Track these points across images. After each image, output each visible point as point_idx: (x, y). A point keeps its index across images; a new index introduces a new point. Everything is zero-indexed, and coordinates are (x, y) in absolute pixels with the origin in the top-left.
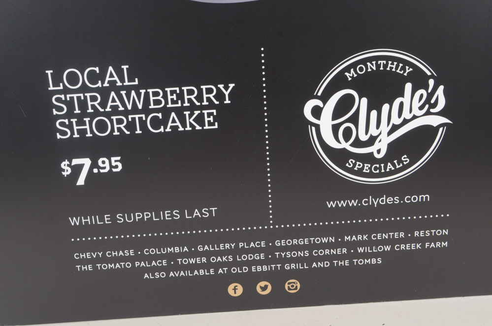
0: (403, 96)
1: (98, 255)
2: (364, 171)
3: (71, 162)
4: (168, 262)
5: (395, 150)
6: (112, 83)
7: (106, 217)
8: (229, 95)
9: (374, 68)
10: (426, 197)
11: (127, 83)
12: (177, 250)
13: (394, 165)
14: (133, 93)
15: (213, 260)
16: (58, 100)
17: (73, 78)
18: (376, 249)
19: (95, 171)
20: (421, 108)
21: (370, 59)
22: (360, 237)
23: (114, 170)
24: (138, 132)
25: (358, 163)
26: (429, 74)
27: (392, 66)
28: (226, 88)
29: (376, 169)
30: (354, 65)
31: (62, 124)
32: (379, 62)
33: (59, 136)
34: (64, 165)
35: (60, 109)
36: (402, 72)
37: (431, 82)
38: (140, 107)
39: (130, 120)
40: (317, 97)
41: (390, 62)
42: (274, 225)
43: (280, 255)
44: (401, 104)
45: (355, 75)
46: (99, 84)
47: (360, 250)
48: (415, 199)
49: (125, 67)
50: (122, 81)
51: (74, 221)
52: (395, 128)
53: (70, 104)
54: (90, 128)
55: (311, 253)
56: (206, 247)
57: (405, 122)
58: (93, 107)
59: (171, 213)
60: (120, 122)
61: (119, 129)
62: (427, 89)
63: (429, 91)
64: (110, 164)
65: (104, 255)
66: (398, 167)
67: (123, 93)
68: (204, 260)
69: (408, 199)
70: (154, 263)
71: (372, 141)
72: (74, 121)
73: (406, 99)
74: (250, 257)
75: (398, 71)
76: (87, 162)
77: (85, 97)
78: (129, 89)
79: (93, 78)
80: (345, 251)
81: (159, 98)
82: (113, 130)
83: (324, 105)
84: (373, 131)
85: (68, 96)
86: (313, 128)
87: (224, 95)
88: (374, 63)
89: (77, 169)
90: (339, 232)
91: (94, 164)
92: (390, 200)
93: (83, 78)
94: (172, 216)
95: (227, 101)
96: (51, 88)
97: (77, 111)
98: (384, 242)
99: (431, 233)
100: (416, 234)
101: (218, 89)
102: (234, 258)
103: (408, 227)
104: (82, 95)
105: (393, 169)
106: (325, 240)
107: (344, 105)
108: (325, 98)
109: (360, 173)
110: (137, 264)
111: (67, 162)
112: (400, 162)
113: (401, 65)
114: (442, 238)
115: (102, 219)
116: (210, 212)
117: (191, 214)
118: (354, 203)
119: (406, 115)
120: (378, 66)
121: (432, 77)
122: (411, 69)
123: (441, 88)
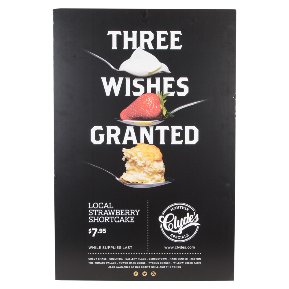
0: (186, 216)
1: (95, 259)
2: (176, 238)
3: (92, 229)
4: (116, 263)
5: (185, 232)
6: (106, 207)
7: (100, 247)
8: (138, 213)
9: (179, 208)
10: (194, 247)
11: (110, 208)
12: (119, 259)
13: (184, 237)
14: (112, 211)
15: (130, 263)
16: (91, 211)
17: (96, 206)
18: (179, 263)
19: (98, 232)
20: (192, 220)
21: (177, 206)
22: (174, 259)
23: (104, 233)
24: (112, 222)
25: (174, 235)
26: (194, 211)
27: (183, 208)
28: (137, 211)
29: (179, 237)
30: (173, 207)
31: (91, 218)
32: (180, 206)
33: (89, 221)
34: (90, 230)
35: (91, 214)
36: (186, 210)
37: (194, 213)
38: (113, 214)
39: (110, 218)
40: (162, 215)
41: (183, 207)
42: (149, 253)
43: (150, 263)
44: (186, 219)
45: (173, 210)
46: (103, 208)
47: (174, 263)
48: (191, 248)
49: (110, 203)
50: (109, 207)
51: (90, 248)
52: (184, 226)
53: (94, 213)
54: (98, 220)
55: (159, 263)
56: (128, 259)
57: (187, 224)
58: (100, 214)
59: (119, 247)
60: (107, 218)
61: (107, 221)
62: (193, 215)
63: (194, 215)
64: (103, 231)
65: (97, 259)
66: (185, 237)
67: (109, 210)
68: (127, 263)
69: (188, 248)
70: (112, 263)
71: (178, 229)
72: (94, 217)
73: (187, 217)
74: (141, 263)
75: (185, 209)
76: (96, 230)
77: (98, 211)
78: (110, 209)
79: (101, 206)
80: (170, 263)
81: (119, 212)
82: (105, 221)
83: (165, 217)
84: (178, 226)
85: (94, 210)
86: (161, 224)
87: (137, 213)
88: (178, 206)
89: (93, 232)
90: (168, 257)
91: (98, 231)
92: (183, 247)
93: (98, 205)
94: (119, 248)
95: (137, 215)
96: (89, 208)
97: (96, 215)
98: (181, 261)
99: (196, 259)
100: (191, 259)
101: (135, 211)
102: (136, 263)
103: (189, 257)
104: (97, 210)
105: (184, 238)
106: (164, 259)
107: (170, 218)
108: (165, 215)
109: (174, 238)
110: (107, 263)
111: (90, 229)
112: (186, 236)
113: (186, 208)
114: (199, 261)
115: (98, 248)
116: (130, 247)
117: (124, 248)
118: (172, 248)
119: (188, 222)
120: (180, 208)
121: (195, 211)
122: (189, 209)
123: (197, 215)
